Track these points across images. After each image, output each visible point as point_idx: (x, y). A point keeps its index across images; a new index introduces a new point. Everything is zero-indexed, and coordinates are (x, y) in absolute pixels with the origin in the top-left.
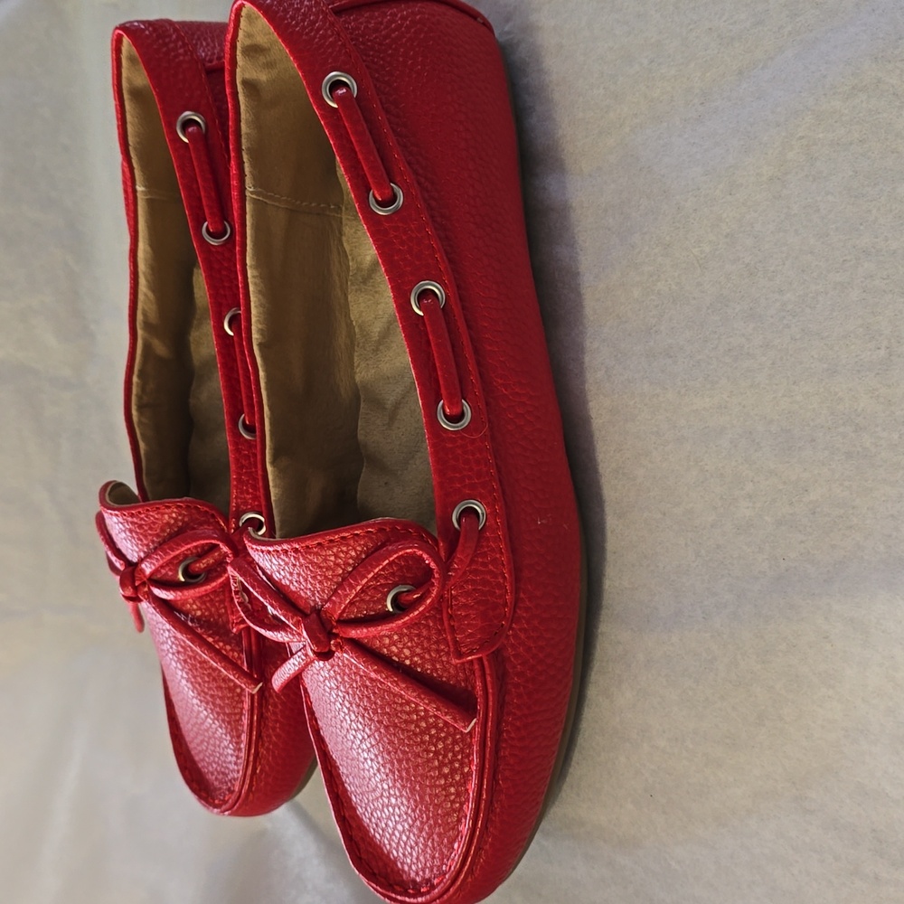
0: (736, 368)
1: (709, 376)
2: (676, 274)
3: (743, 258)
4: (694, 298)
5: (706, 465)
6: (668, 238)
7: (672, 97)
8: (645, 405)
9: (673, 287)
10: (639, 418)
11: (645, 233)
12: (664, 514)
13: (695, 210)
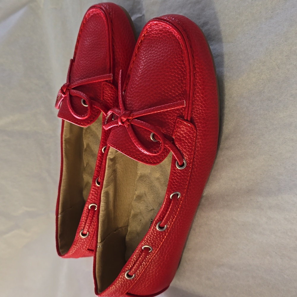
0: (295, 101)
1: (285, 105)
2: (269, 72)
3: (293, 63)
4: (276, 79)
5: (286, 136)
6: (264, 60)
7: (261, 11)
8: (262, 118)
9: (268, 76)
10: (259, 123)
11: (255, 59)
12: (271, 155)
13: (273, 49)
